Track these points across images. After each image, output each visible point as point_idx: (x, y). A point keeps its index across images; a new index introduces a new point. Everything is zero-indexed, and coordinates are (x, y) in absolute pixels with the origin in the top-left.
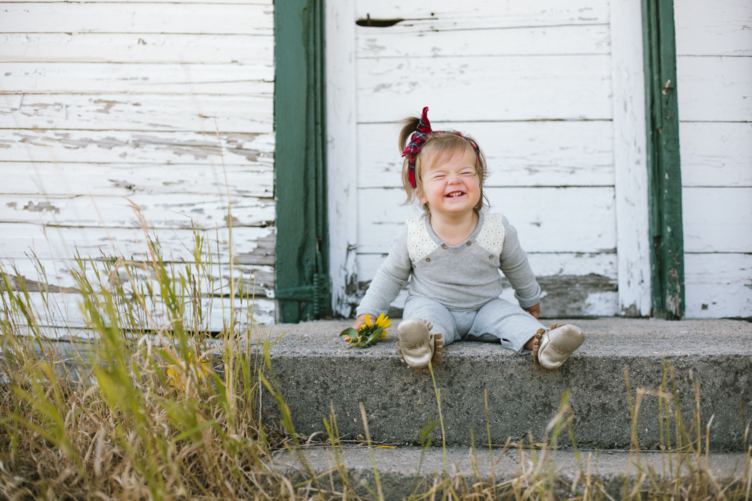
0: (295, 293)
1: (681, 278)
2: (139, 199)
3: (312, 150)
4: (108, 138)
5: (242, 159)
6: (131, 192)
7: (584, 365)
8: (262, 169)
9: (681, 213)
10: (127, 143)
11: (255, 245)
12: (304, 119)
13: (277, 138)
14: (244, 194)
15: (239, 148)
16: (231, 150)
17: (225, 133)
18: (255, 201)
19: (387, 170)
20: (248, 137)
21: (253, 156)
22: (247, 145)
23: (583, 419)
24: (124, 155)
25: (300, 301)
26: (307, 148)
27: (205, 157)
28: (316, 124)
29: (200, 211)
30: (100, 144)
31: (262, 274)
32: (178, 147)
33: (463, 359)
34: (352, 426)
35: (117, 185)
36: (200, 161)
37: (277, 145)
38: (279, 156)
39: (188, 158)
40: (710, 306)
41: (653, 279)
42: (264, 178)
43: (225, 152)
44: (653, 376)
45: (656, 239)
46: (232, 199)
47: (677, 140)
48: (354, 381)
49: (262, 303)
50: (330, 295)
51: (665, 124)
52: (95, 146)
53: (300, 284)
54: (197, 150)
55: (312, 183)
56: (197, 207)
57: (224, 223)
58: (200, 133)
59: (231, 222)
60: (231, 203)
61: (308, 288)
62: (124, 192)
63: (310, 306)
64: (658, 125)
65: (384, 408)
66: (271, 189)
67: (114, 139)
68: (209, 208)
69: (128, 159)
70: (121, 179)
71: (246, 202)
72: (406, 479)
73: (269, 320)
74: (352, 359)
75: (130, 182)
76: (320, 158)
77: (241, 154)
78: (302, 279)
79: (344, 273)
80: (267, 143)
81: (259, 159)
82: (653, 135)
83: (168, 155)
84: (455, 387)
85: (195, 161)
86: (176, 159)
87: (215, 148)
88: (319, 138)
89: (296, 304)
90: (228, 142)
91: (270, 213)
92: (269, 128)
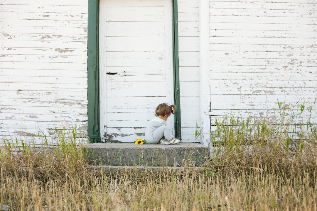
0: (92, 136)
1: (180, 133)
2: (56, 115)
3: (96, 104)
4: (49, 101)
5: (80, 106)
6: (54, 113)
7: (150, 149)
8: (85, 108)
9: (180, 118)
10: (54, 102)
11: (83, 126)
12: (94, 97)
13: (88, 101)
14: (81, 114)
15: (80, 103)
16: (78, 104)
17: (76, 100)
18: (83, 116)
19: (114, 108)
20: (81, 101)
21: (83, 105)
22: (81, 103)
23: (150, 160)
24: (53, 105)
25: (93, 138)
26: (95, 103)
27: (72, 106)
28: (97, 98)
29: (70, 118)
30: (47, 102)
31: (85, 132)
32: (65, 103)
33: (126, 148)
34: (104, 162)
35: (51, 112)
36: (71, 106)
37: (88, 103)
38: (89, 105)
39: (68, 106)
40: (189, 139)
41: (175, 133)
42: (85, 110)
43: (76, 104)
45: (176, 124)
46: (78, 115)
47: (180, 102)
48: (105, 153)
49: (85, 139)
50: (100, 137)
51: (177, 98)
52: (46, 103)
53: (93, 135)
54: (70, 104)
55: (96, 111)
56: (70, 117)
57: (76, 121)
58: (70, 100)
59: (78, 120)
60: (78, 116)
61: (95, 135)
62: (53, 113)
63: (96, 139)
65: (111, 158)
66: (87, 113)
67: (50, 101)
68: (72, 117)
69: (54, 106)
70: (52, 110)
71: (81, 116)
72: (113, 169)
73: (86, 143)
74: (104, 148)
75: (54, 111)
76: (98, 106)
77: (80, 105)
78: (94, 133)
79: (103, 132)
80: (86, 102)
81: (84, 106)
82: (175, 100)
83: (63, 105)
84: (125, 154)
85: (69, 106)
86: (65, 106)
87: (74, 103)
88: (98, 101)
89: (92, 139)
90: (77, 102)
91: (87, 118)
92: (86, 99)
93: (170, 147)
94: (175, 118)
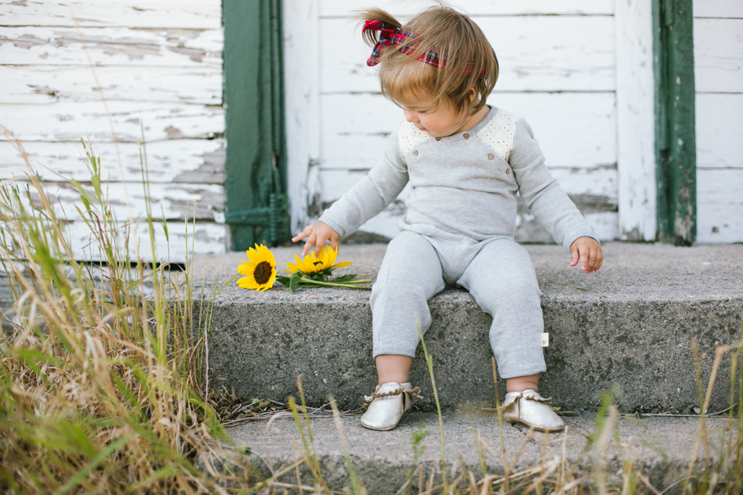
0: (249, 216)
1: (693, 199)
2: (64, 107)
3: (267, 49)
4: (25, 36)
5: (184, 60)
6: (54, 99)
7: (605, 312)
8: (208, 71)
9: (694, 123)
10: (48, 41)
11: (201, 161)
12: (257, 12)
13: (226, 34)
14: (187, 101)
15: (181, 46)
16: (172, 49)
17: (164, 29)
18: (201, 109)
19: (354, 72)
20: (191, 34)
21: (198, 55)
22: (190, 43)
23: (603, 377)
24: (45, 55)
25: (254, 226)
26: (261, 47)
27: (141, 57)
28: (272, 17)
29: (136, 121)
30: (16, 43)
31: (210, 195)
32: (108, 45)
33: (457, 306)
34: (321, 387)
35: (38, 92)
36: (135, 62)
37: (226, 42)
38: (228, 56)
39: (121, 58)
40: (722, 229)
41: (659, 199)
42: (212, 82)
43: (164, 50)
44: (687, 325)
45: (664, 154)
46: (174, 106)
47: (690, 39)
48: (323, 333)
49: (209, 228)
50: (289, 217)
51: (678, 20)
52: (10, 45)
53: (255, 206)
54: (132, 49)
55: (267, 87)
56: (133, 116)
57: (164, 135)
58: (135, 29)
59: (173, 134)
60: (173, 111)
61: (264, 210)
62: (47, 99)
63: (266, 231)
64: (669, 21)
65: (361, 366)
66: (219, 94)
67: (32, 37)
68: (147, 118)
69: (50, 60)
70: (42, 84)
71: (189, 110)
72: (394, 468)
73: (219, 248)
74: (320, 305)
75: (53, 87)
76: (276, 58)
77: (183, 53)
78: (256, 201)
79: (304, 192)
80: (214, 40)
81: (205, 59)
82: (662, 32)
83: (97, 55)
84: (448, 340)
85: (129, 62)
86: (106, 59)
87: (153, 47)
88: (276, 35)
89: (250, 229)
90: (169, 39)
91: (218, 123)
92: (216, 21)
93: (724, 297)
94: (658, 122)
